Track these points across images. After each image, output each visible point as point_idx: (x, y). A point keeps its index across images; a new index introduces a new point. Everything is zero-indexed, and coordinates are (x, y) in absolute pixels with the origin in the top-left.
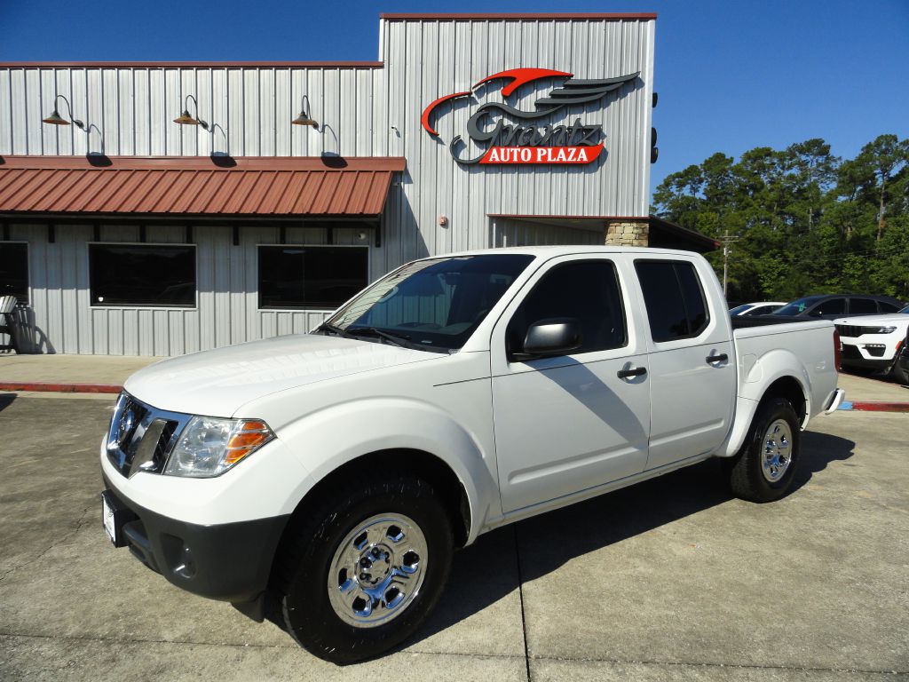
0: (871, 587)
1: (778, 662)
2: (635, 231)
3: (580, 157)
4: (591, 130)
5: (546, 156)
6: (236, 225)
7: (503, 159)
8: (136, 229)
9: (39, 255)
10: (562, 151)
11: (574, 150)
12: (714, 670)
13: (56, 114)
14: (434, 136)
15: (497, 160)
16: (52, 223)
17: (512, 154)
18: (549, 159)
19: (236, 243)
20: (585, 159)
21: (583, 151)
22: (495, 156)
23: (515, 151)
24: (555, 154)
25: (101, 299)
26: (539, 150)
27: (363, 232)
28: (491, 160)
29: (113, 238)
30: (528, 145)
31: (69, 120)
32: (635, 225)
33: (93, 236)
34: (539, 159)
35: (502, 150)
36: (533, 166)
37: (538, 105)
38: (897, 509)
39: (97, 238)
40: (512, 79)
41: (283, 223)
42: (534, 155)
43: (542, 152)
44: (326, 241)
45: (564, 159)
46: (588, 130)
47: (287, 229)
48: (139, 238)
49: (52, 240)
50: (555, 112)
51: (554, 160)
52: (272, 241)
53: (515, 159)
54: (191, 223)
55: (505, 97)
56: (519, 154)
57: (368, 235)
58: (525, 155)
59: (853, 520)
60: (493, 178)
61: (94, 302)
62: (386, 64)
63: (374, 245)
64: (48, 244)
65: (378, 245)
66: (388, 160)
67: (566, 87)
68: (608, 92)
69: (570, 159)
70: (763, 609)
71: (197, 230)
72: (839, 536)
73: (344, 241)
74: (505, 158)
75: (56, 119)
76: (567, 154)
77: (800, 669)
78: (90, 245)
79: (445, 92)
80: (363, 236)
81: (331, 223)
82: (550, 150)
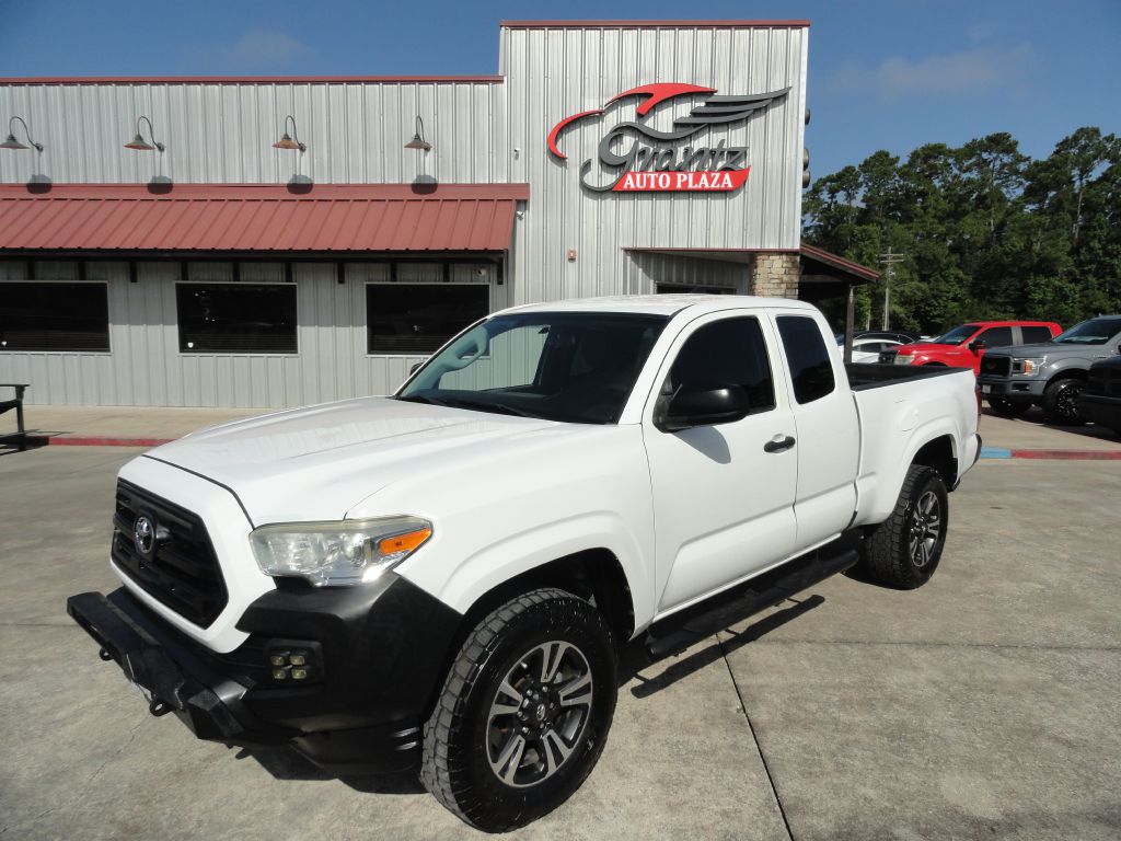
0: (992, 597)
1: (910, 640)
2: (785, 265)
3: (724, 183)
4: (737, 152)
5: (687, 181)
6: (341, 263)
7: (638, 185)
8: (228, 266)
9: (119, 295)
10: (704, 177)
11: (718, 175)
12: (860, 646)
13: (139, 138)
14: (559, 159)
15: (632, 186)
16: (135, 262)
17: (648, 180)
18: (690, 186)
19: (341, 281)
20: (730, 186)
21: (727, 176)
22: (629, 183)
23: (653, 176)
24: (697, 180)
25: (191, 345)
26: (679, 175)
27: (483, 267)
28: (625, 187)
29: (202, 277)
30: (667, 170)
31: (151, 144)
32: (784, 257)
33: (180, 275)
34: (679, 186)
35: (638, 176)
36: (672, 193)
37: (677, 125)
38: (1030, 543)
39: (185, 277)
40: (648, 95)
41: (394, 260)
42: (674, 181)
43: (682, 177)
44: (442, 276)
45: (707, 186)
46: (732, 153)
47: (398, 265)
48: (232, 276)
49: (134, 279)
50: (697, 132)
51: (696, 186)
52: (381, 279)
53: (652, 186)
54: (290, 260)
55: (640, 116)
56: (657, 180)
57: (489, 271)
58: (664, 181)
59: (987, 551)
60: (626, 205)
61: (183, 348)
62: (505, 79)
63: (495, 282)
64: (129, 283)
65: (500, 283)
66: (508, 187)
67: (708, 104)
68: (756, 110)
69: (713, 186)
70: (901, 611)
71: (297, 267)
72: (973, 562)
73: (462, 278)
74: (642, 184)
75: (139, 144)
76: (710, 180)
77: (925, 644)
78: (178, 285)
79: (574, 112)
80: (483, 272)
81: (447, 260)
82: (691, 176)
